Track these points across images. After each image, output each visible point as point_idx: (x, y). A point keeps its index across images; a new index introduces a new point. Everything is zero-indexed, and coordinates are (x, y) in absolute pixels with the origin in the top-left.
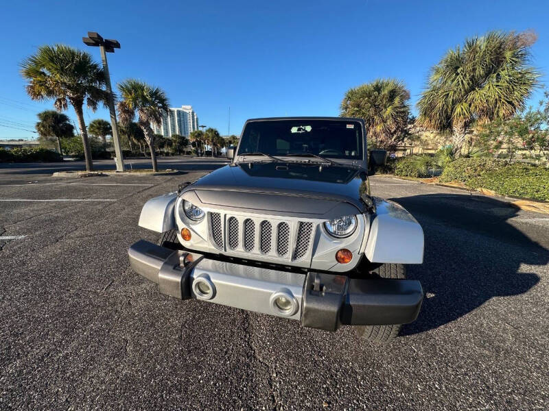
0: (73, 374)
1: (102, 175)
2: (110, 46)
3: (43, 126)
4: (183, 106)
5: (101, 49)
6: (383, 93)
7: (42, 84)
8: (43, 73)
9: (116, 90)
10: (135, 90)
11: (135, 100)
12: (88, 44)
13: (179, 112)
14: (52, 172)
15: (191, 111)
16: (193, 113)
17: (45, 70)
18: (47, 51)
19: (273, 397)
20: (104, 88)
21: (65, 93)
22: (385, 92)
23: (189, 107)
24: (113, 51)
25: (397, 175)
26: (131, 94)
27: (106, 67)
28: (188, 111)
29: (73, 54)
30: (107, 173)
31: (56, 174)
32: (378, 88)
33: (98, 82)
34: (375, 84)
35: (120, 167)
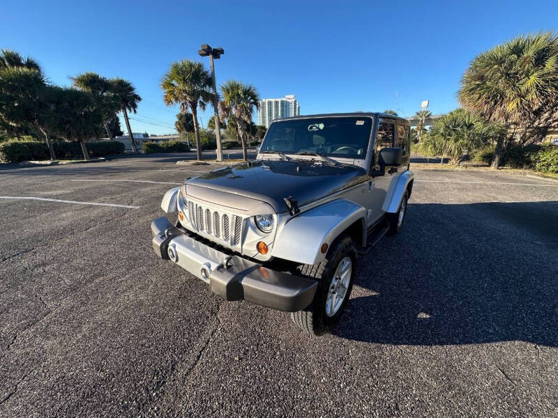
0: (119, 291)
1: (206, 164)
2: (216, 54)
3: (179, 124)
4: (287, 97)
5: (210, 57)
6: (525, 55)
7: (171, 93)
8: (173, 85)
9: (220, 92)
10: (232, 89)
11: (232, 98)
12: (202, 55)
13: (282, 102)
14: (175, 161)
15: (293, 100)
16: (295, 101)
17: (174, 82)
18: (176, 67)
19: (208, 341)
20: (211, 91)
21: (185, 98)
22: (530, 53)
23: (292, 96)
24: (219, 58)
25: (540, 170)
26: (229, 93)
27: (213, 73)
28: (290, 101)
29: (191, 65)
30: (209, 162)
31: (178, 163)
32: (518, 50)
33: (208, 87)
34: (513, 44)
35: (219, 158)
